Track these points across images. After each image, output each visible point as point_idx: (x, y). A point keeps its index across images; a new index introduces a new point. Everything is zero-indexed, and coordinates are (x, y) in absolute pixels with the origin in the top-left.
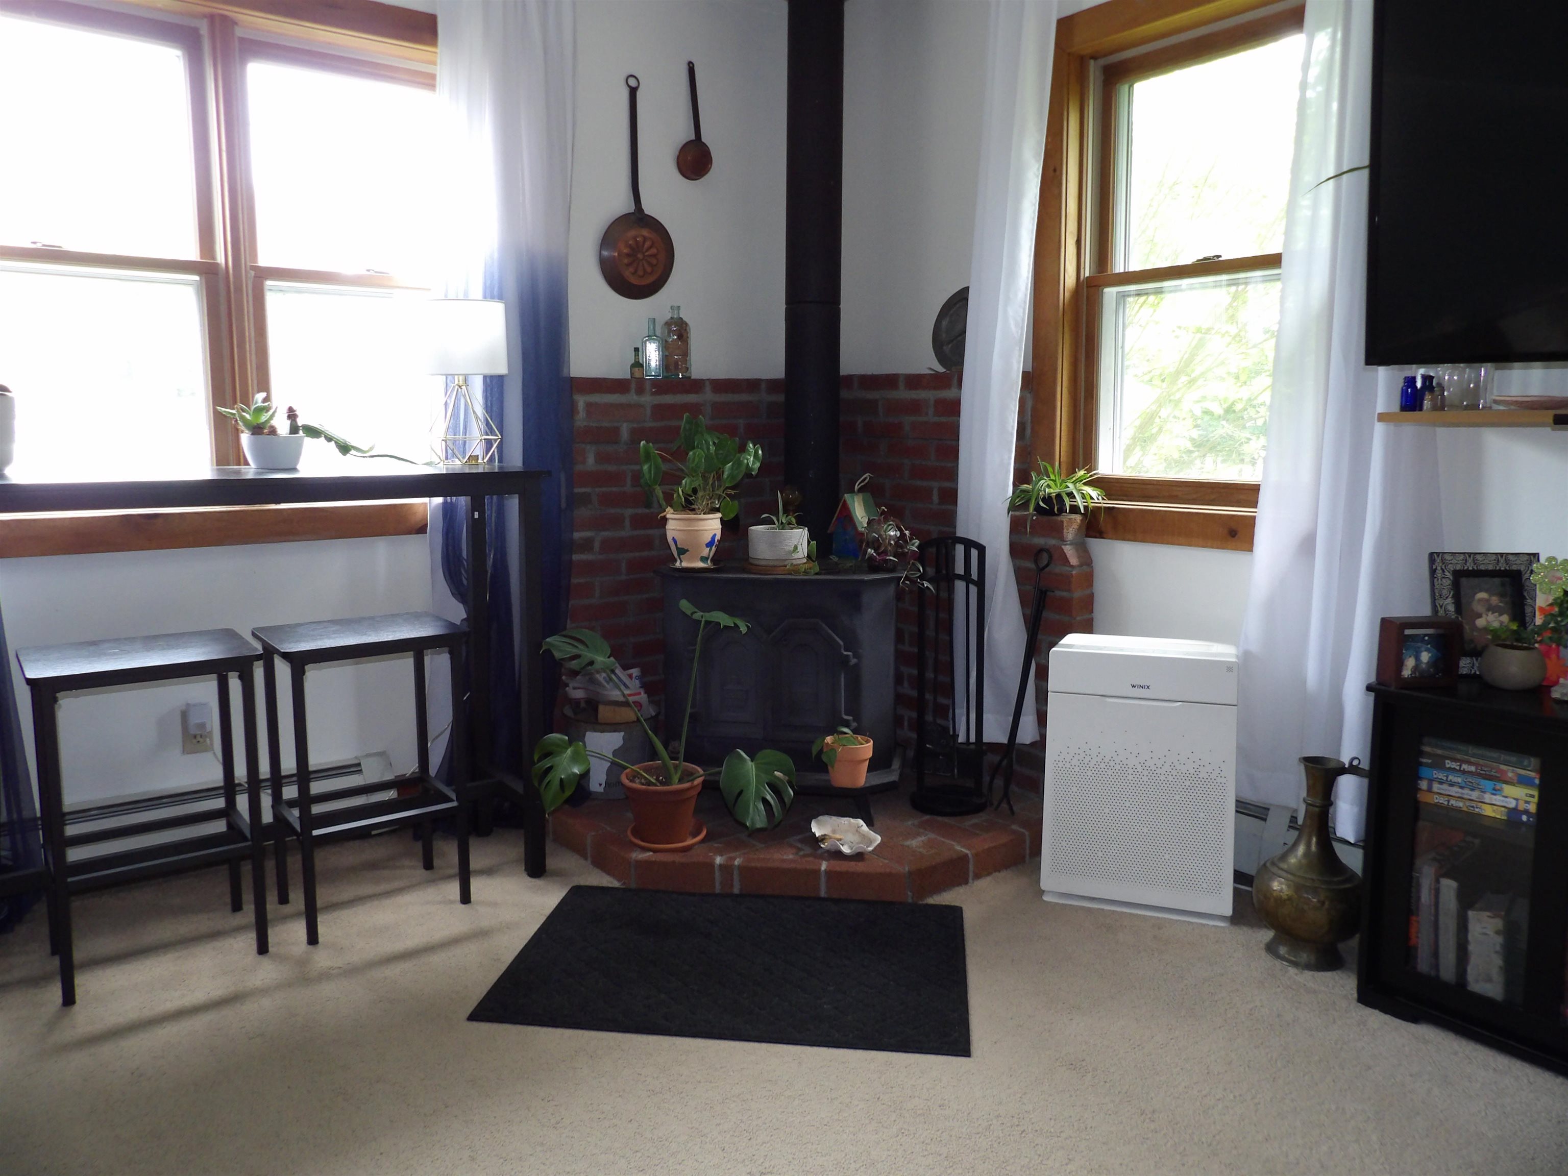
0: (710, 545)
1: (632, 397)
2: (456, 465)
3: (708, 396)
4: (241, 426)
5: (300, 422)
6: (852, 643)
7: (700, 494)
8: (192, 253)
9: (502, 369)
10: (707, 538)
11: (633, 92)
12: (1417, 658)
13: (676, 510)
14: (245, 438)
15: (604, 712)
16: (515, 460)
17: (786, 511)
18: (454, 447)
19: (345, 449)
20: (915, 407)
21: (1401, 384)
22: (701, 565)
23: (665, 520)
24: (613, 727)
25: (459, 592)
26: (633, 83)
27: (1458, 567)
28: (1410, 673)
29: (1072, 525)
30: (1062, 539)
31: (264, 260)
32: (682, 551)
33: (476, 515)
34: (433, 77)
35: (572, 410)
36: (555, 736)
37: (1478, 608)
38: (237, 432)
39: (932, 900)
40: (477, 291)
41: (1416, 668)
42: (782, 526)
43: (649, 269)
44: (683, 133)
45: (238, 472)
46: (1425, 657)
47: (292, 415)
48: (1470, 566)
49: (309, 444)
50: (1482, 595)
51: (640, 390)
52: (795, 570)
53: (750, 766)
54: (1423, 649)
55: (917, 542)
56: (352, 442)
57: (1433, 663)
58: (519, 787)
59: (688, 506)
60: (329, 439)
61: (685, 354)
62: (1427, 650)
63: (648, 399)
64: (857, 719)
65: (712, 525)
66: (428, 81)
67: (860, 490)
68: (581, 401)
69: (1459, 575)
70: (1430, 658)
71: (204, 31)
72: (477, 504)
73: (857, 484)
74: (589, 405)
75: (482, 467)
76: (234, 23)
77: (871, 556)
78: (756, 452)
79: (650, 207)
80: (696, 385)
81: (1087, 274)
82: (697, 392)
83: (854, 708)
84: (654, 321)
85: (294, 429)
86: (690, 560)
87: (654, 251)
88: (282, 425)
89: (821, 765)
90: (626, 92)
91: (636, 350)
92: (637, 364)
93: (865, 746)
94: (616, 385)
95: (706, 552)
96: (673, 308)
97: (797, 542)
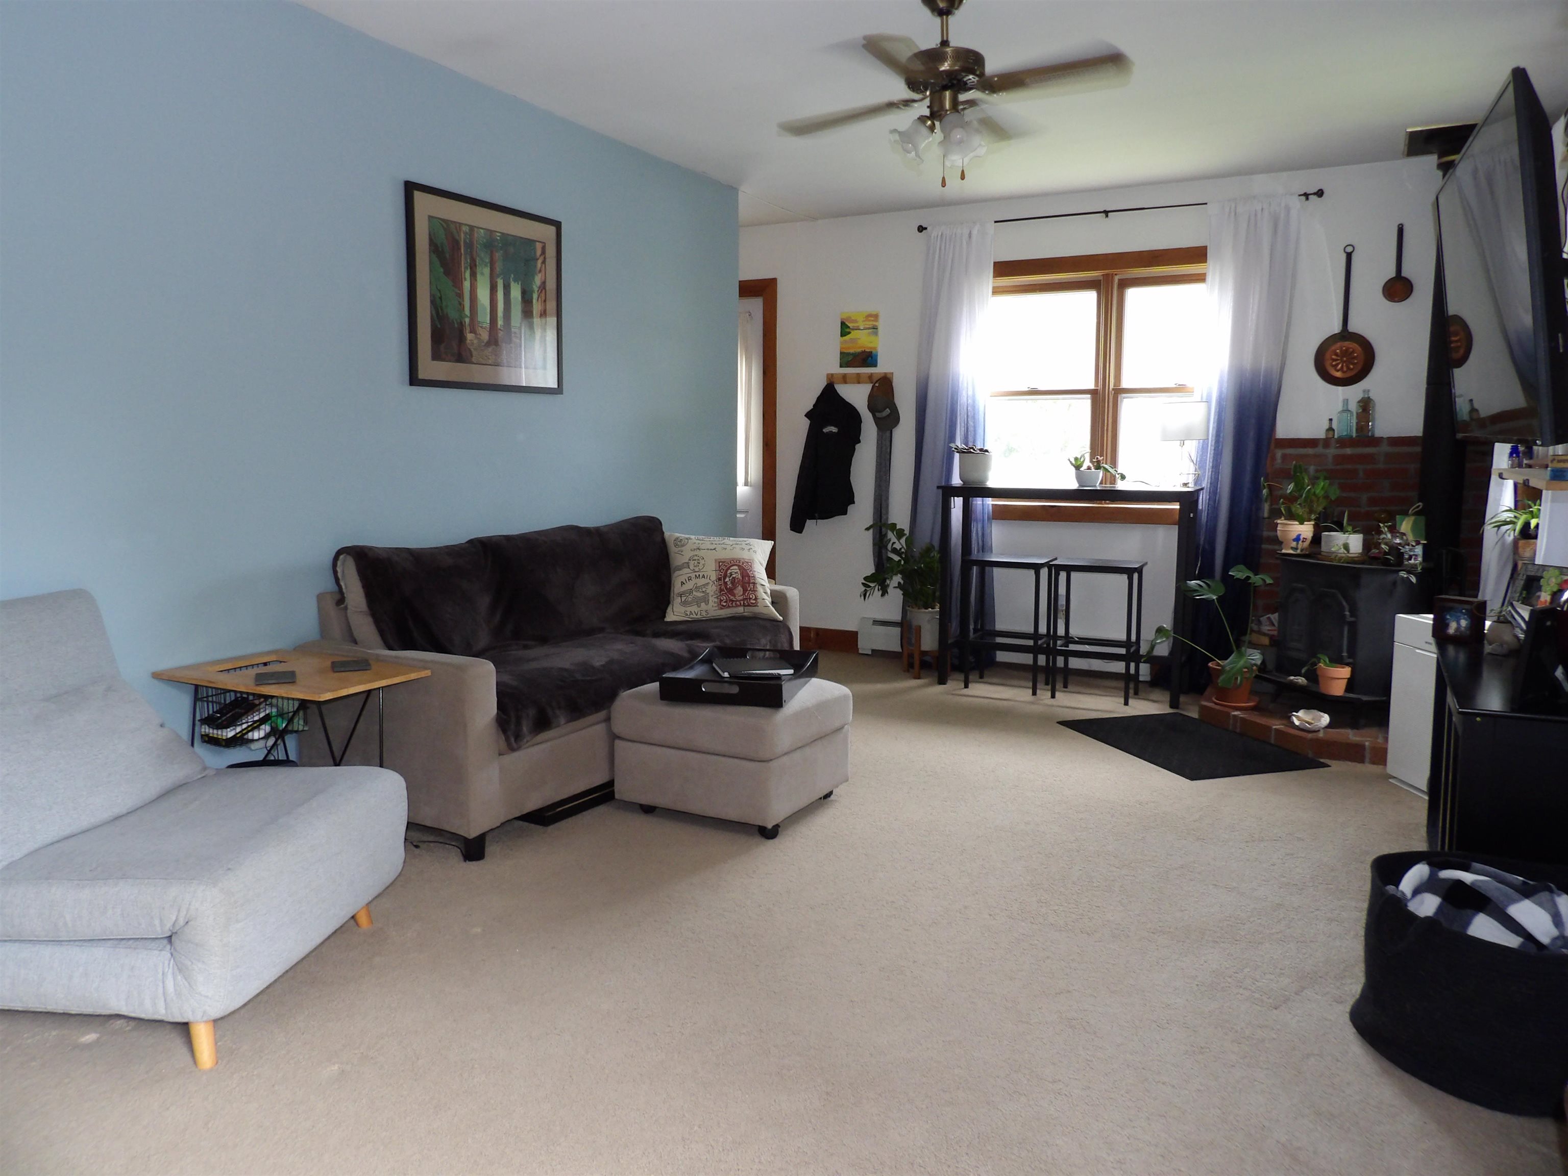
0: (1297, 539)
1: (1320, 450)
3: (1385, 448)
10: (1294, 536)
11: (1349, 256)
17: (1349, 523)
22: (1292, 552)
26: (1349, 249)
27: (1531, 573)
28: (1453, 631)
34: (1205, 274)
35: (1271, 458)
41: (1458, 629)
42: (1345, 532)
43: (1345, 369)
44: (1388, 272)
48: (1535, 573)
51: (1329, 445)
52: (1335, 559)
53: (1242, 659)
54: (1462, 618)
57: (1468, 627)
61: (1370, 422)
62: (1464, 619)
63: (1332, 451)
64: (1353, 656)
65: (1306, 530)
66: (1200, 278)
67: (1414, 514)
68: (1279, 453)
70: (1467, 624)
73: (1412, 509)
74: (1285, 456)
76: (1114, 275)
80: (1376, 441)
82: (1375, 446)
83: (1352, 650)
84: (1347, 402)
86: (1288, 549)
87: (1357, 357)
90: (1344, 256)
91: (1331, 420)
92: (1331, 429)
93: (1345, 672)
94: (1311, 443)
95: (1294, 544)
96: (1364, 391)
97: (1355, 542)
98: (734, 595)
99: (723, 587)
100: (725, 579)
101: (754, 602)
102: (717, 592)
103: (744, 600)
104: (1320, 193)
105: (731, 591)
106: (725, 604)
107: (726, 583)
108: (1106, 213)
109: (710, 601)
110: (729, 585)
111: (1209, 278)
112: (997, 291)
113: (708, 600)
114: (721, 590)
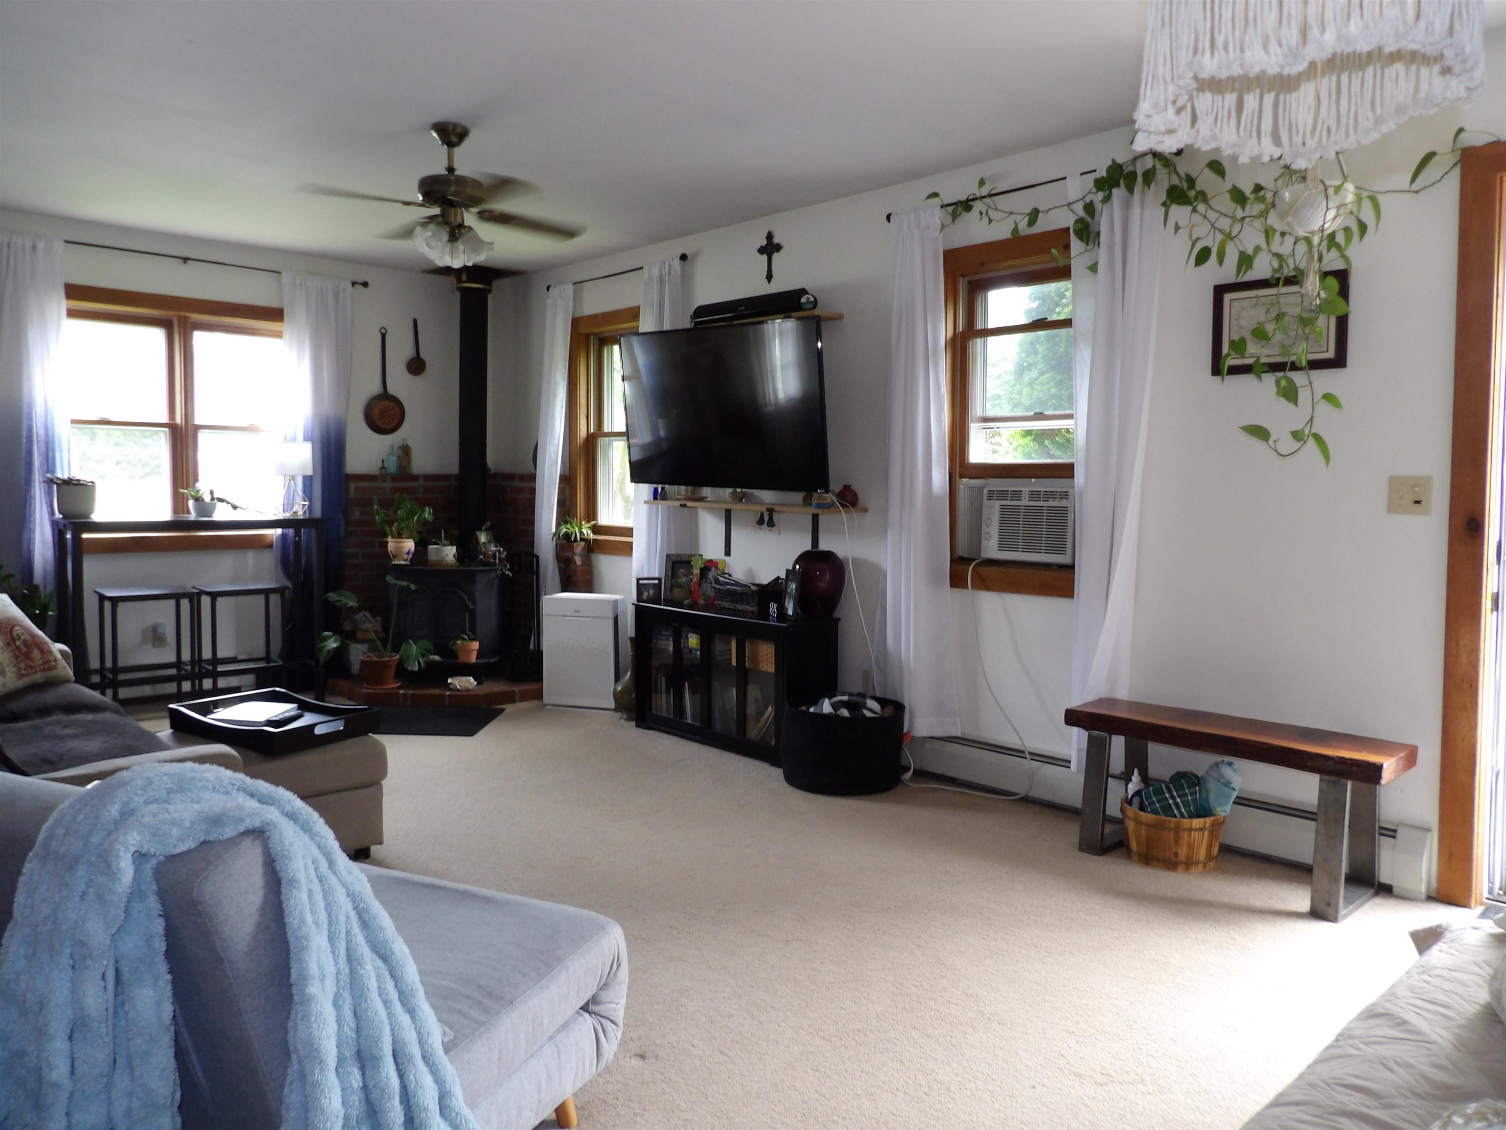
0: (408, 553)
1: (380, 484)
2: (287, 515)
3: (421, 483)
4: (190, 497)
5: (215, 496)
6: (472, 599)
7: (405, 530)
8: (165, 419)
9: (310, 472)
10: (407, 550)
11: (383, 336)
12: (649, 593)
13: (393, 537)
14: (191, 503)
15: (359, 635)
16: (318, 513)
17: (445, 539)
18: (286, 507)
19: (235, 507)
20: (521, 490)
21: (653, 490)
22: (403, 563)
23: (387, 542)
24: (362, 641)
25: (288, 576)
26: (383, 331)
27: (675, 560)
29: (579, 547)
30: (574, 554)
31: (198, 421)
32: (394, 556)
33: (297, 539)
34: (281, 332)
35: (347, 490)
36: (326, 633)
37: (680, 575)
38: (187, 500)
39: (494, 707)
40: (300, 436)
42: (444, 545)
43: (391, 421)
44: (410, 352)
45: (187, 517)
46: (651, 592)
47: (212, 493)
48: (679, 559)
49: (219, 505)
50: (682, 570)
51: (384, 480)
52: (447, 565)
53: (414, 647)
55: (505, 553)
56: (238, 504)
57: (654, 594)
58: (313, 663)
59: (399, 535)
60: (228, 503)
61: (409, 462)
63: (388, 485)
64: (474, 633)
65: (409, 545)
66: (278, 335)
67: (486, 530)
68: (352, 486)
69: (674, 563)
71: (175, 322)
72: (297, 533)
73: (484, 526)
74: (357, 488)
75: (300, 515)
76: (189, 318)
77: (481, 559)
78: (429, 511)
79: (392, 390)
80: (416, 478)
81: (592, 431)
82: (415, 481)
83: (473, 629)
84: (393, 447)
85: (213, 499)
86: (399, 560)
87: (393, 412)
88: (207, 498)
89: (455, 655)
90: (380, 336)
91: (383, 461)
92: (383, 468)
93: (476, 645)
94: (371, 478)
95: (406, 557)
96: (403, 440)
97: (450, 552)
98: (32, 660)
99: (17, 653)
100: (15, 644)
101: (54, 664)
102: (12, 660)
103: (43, 664)
104: (365, 284)
105: (27, 656)
106: (24, 672)
107: (18, 648)
108: (186, 260)
109: (8, 673)
110: (24, 650)
111: (284, 335)
112: (72, 314)
113: (5, 672)
114: (17, 657)
